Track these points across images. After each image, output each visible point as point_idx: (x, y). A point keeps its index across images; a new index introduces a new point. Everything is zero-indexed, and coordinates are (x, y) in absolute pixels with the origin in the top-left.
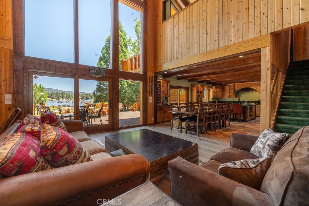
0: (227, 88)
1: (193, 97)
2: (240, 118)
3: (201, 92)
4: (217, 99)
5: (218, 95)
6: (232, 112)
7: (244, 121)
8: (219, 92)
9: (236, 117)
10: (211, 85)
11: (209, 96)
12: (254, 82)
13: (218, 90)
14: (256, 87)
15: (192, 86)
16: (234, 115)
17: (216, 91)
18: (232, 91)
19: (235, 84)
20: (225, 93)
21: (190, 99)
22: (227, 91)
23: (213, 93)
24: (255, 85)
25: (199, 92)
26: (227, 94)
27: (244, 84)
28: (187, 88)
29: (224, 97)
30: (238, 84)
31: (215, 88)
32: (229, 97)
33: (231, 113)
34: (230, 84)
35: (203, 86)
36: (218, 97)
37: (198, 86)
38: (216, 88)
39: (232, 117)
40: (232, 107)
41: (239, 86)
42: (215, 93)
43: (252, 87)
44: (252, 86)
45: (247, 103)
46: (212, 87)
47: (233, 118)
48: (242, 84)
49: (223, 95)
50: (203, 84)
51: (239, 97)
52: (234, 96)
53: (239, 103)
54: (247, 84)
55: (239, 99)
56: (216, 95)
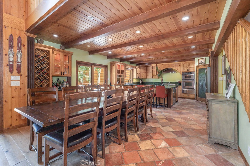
0: (150, 68)
1: (113, 77)
2: (164, 103)
3: (123, 72)
4: (141, 80)
5: (142, 76)
6: (155, 95)
7: (168, 106)
8: (143, 73)
9: (159, 101)
10: (134, 65)
11: (133, 76)
12: (175, 63)
13: (142, 70)
14: (176, 67)
15: (112, 64)
16: (158, 99)
17: (140, 72)
18: (155, 72)
19: (158, 64)
20: (149, 74)
21: (109, 79)
22: (150, 71)
23: (137, 73)
24: (176, 66)
25: (121, 72)
26: (150, 75)
27: (166, 65)
28: (106, 67)
29: (147, 78)
30: (160, 65)
31: (138, 68)
32: (152, 77)
33: (154, 97)
34: (153, 65)
35: (125, 65)
36: (142, 78)
37: (119, 64)
38: (140, 68)
39: (154, 102)
40: (155, 89)
41: (161, 66)
42: (139, 73)
43: (173, 68)
44: (173, 66)
45: (170, 84)
46: (136, 67)
47: (157, 103)
48: (164, 65)
49: (147, 76)
50: (126, 63)
51: (162, 78)
52: (157, 76)
53: (162, 84)
54: (169, 64)
55: (162, 80)
56: (140, 76)
